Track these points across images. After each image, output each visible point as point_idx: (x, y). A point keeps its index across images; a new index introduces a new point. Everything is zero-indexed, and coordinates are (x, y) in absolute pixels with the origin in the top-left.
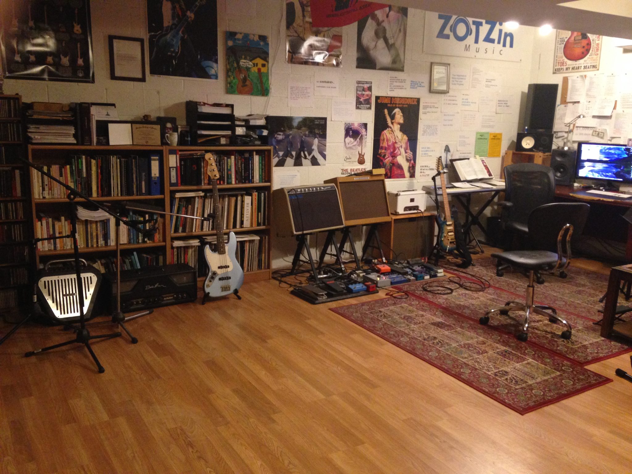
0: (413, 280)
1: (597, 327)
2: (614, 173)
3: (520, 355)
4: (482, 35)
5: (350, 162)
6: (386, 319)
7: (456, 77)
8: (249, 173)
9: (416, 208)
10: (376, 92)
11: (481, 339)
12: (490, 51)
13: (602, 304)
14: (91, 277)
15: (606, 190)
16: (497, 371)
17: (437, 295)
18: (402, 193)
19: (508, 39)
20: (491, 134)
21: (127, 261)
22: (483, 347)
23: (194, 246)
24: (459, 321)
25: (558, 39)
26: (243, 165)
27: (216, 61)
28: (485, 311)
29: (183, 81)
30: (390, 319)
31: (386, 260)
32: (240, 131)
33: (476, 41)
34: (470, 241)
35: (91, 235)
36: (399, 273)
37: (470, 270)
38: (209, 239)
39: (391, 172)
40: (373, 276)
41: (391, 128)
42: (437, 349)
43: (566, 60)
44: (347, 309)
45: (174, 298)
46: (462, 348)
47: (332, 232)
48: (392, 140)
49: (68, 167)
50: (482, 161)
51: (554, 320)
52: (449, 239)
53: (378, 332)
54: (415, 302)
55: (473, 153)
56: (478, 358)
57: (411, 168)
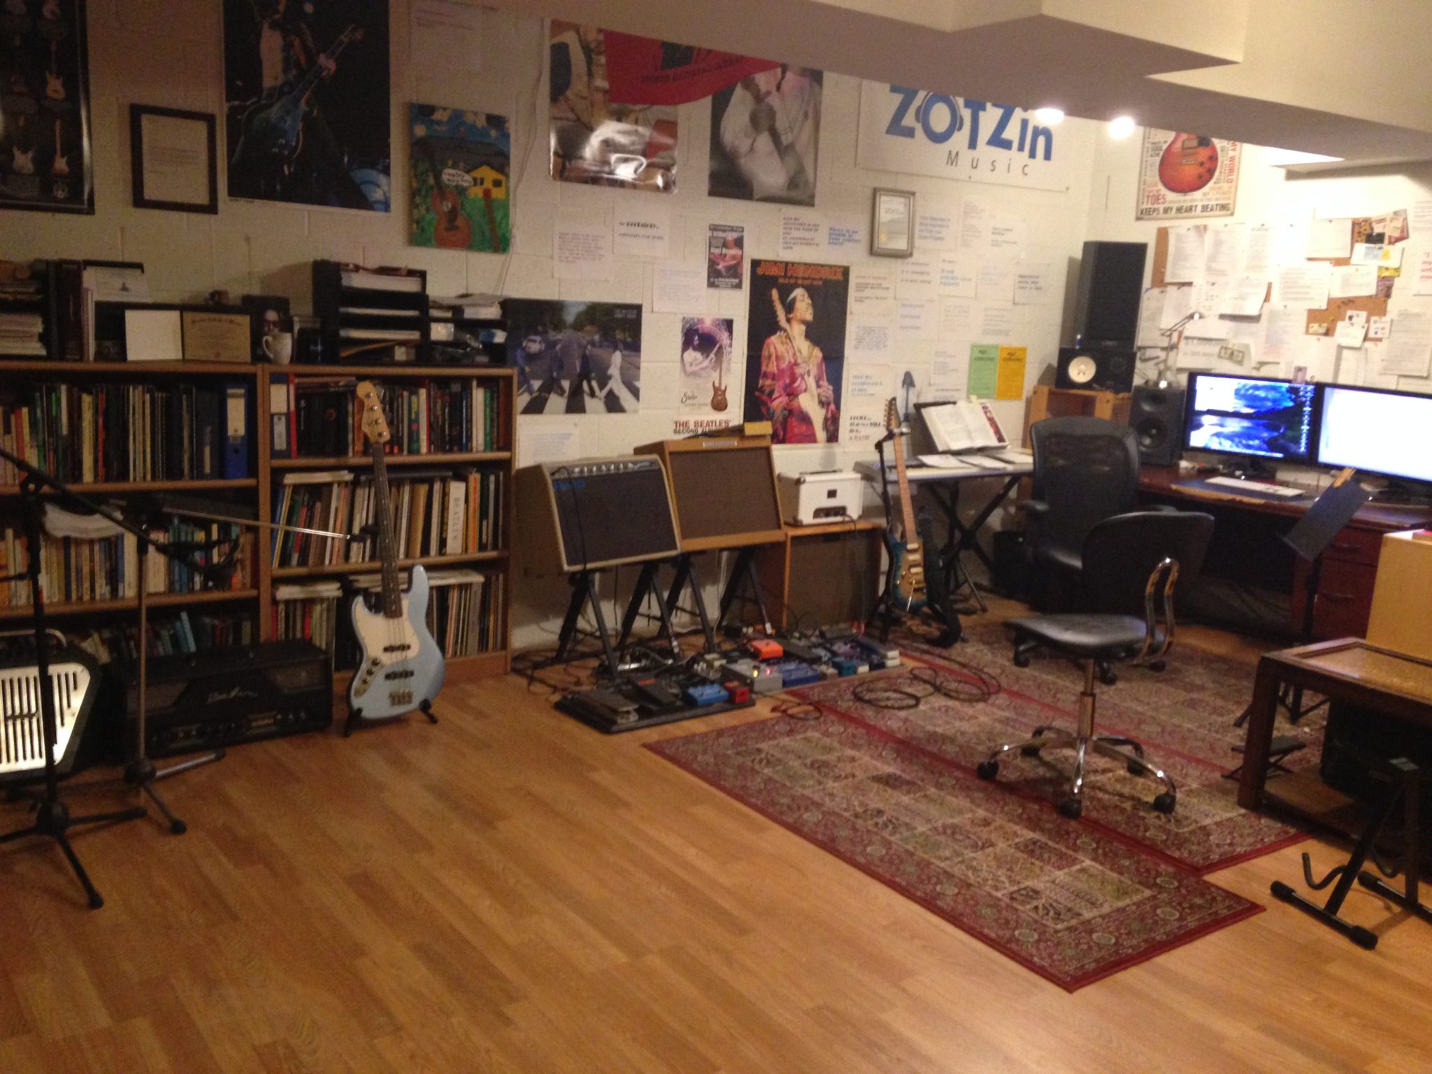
0: (832, 675)
1: (1230, 785)
2: (1264, 441)
3: (1064, 850)
4: (986, 129)
5: (693, 405)
6: (771, 769)
7: (928, 221)
8: (462, 427)
9: (841, 511)
10: (752, 251)
11: (981, 813)
12: (1001, 167)
13: (1242, 732)
14: (75, 675)
15: (1249, 478)
16: (1015, 888)
17: (886, 711)
18: (809, 478)
19: (1041, 141)
20: (1002, 349)
21: (165, 634)
22: (984, 833)
23: (328, 599)
24: (932, 772)
25: (1147, 145)
26: (447, 410)
27: (386, 171)
28: (989, 748)
29: (306, 213)
30: (780, 768)
31: (773, 627)
32: (440, 332)
33: (973, 144)
34: (958, 586)
35: (79, 571)
36: (801, 659)
37: (957, 651)
38: (363, 581)
39: (785, 429)
40: (743, 667)
41: (785, 331)
42: (883, 839)
43: (1164, 191)
44: (684, 745)
45: (276, 722)
46: (939, 834)
47: (651, 566)
48: (788, 358)
49: (25, 410)
50: (985, 408)
51: (1137, 769)
52: (911, 583)
53: (753, 800)
54: (837, 728)
55: (965, 389)
56: (974, 859)
57: (829, 423)
